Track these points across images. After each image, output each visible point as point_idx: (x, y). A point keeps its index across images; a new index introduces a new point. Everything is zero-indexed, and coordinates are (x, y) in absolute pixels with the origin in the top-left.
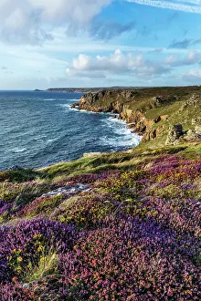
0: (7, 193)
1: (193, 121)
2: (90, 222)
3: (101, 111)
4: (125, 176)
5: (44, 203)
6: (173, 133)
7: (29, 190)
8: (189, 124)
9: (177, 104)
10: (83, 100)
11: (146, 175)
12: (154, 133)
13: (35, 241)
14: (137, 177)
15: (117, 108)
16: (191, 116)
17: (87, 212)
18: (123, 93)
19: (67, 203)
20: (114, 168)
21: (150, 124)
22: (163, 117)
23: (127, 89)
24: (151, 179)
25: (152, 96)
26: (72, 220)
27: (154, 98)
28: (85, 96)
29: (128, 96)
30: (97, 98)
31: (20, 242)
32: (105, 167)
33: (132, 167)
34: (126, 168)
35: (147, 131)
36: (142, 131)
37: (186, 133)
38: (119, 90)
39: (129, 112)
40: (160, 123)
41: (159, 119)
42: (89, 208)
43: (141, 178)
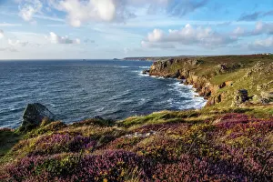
0: (92, 133)
1: (258, 88)
2: (166, 159)
3: (169, 76)
4: (195, 127)
5: (124, 142)
6: (238, 97)
7: (110, 133)
8: (255, 90)
9: (241, 71)
10: (153, 67)
11: (215, 129)
12: (219, 98)
13: (118, 167)
14: (206, 129)
15: (184, 74)
16: (256, 83)
17: (163, 150)
18: (189, 61)
19: (144, 142)
20: (183, 122)
21: (215, 89)
22: (228, 83)
23: (192, 58)
24: (220, 132)
25: (217, 64)
26: (150, 155)
27: (219, 66)
28: (155, 64)
29: (194, 63)
30: (165, 65)
31: (105, 167)
32: (175, 120)
33: (200, 121)
34: (195, 122)
35: (212, 96)
36: (207, 95)
37: (251, 98)
38: (186, 59)
39: (195, 78)
40: (225, 89)
41: (224, 85)
42: (165, 147)
43: (210, 130)
